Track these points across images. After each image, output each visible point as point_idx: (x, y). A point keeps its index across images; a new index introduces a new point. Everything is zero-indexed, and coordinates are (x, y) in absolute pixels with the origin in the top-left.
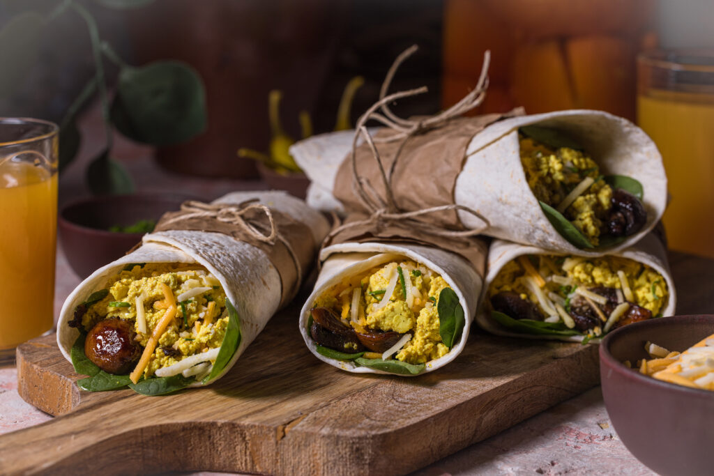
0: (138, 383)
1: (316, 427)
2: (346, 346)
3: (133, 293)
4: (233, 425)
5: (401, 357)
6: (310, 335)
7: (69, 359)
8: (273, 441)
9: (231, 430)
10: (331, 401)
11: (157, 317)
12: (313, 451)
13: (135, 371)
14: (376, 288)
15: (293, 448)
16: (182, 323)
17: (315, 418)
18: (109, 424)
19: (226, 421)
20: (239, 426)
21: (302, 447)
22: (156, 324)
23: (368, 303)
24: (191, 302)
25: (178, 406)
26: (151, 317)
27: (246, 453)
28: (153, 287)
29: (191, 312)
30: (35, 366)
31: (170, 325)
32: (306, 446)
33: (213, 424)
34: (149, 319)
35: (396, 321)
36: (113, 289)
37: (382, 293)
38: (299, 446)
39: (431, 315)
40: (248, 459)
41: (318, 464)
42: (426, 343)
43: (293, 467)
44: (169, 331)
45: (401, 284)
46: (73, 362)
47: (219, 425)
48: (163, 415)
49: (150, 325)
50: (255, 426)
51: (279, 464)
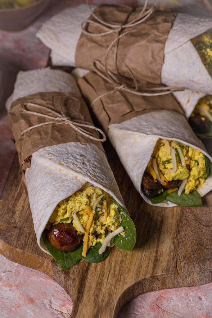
0: (86, 256)
1: (191, 266)
2: (159, 193)
3: (70, 212)
4: (154, 276)
5: (188, 192)
6: (145, 195)
7: (48, 253)
8: (173, 277)
9: (153, 279)
10: (177, 237)
11: (86, 221)
12: (193, 277)
13: (83, 251)
14: (164, 159)
15: (183, 278)
16: (96, 218)
17: (184, 258)
18: (103, 300)
19: (150, 275)
20: (156, 276)
21: (187, 277)
22: (86, 224)
23: (159, 164)
24: (99, 208)
25: (117, 269)
26: (83, 222)
27: (159, 284)
28: (79, 207)
29: (99, 211)
30: (18, 250)
31: (92, 222)
32: (189, 276)
33: (145, 279)
34: (83, 223)
35: (181, 176)
36: (60, 213)
37: (169, 161)
38: (186, 277)
39: (199, 170)
40: (160, 286)
41: (194, 281)
42: (196, 182)
43: (182, 284)
44: (93, 225)
45: (178, 155)
46: (51, 254)
47: (147, 278)
48: (118, 280)
49: (84, 226)
50: (164, 274)
51: (175, 285)
